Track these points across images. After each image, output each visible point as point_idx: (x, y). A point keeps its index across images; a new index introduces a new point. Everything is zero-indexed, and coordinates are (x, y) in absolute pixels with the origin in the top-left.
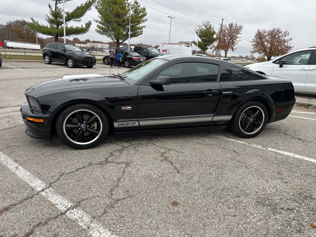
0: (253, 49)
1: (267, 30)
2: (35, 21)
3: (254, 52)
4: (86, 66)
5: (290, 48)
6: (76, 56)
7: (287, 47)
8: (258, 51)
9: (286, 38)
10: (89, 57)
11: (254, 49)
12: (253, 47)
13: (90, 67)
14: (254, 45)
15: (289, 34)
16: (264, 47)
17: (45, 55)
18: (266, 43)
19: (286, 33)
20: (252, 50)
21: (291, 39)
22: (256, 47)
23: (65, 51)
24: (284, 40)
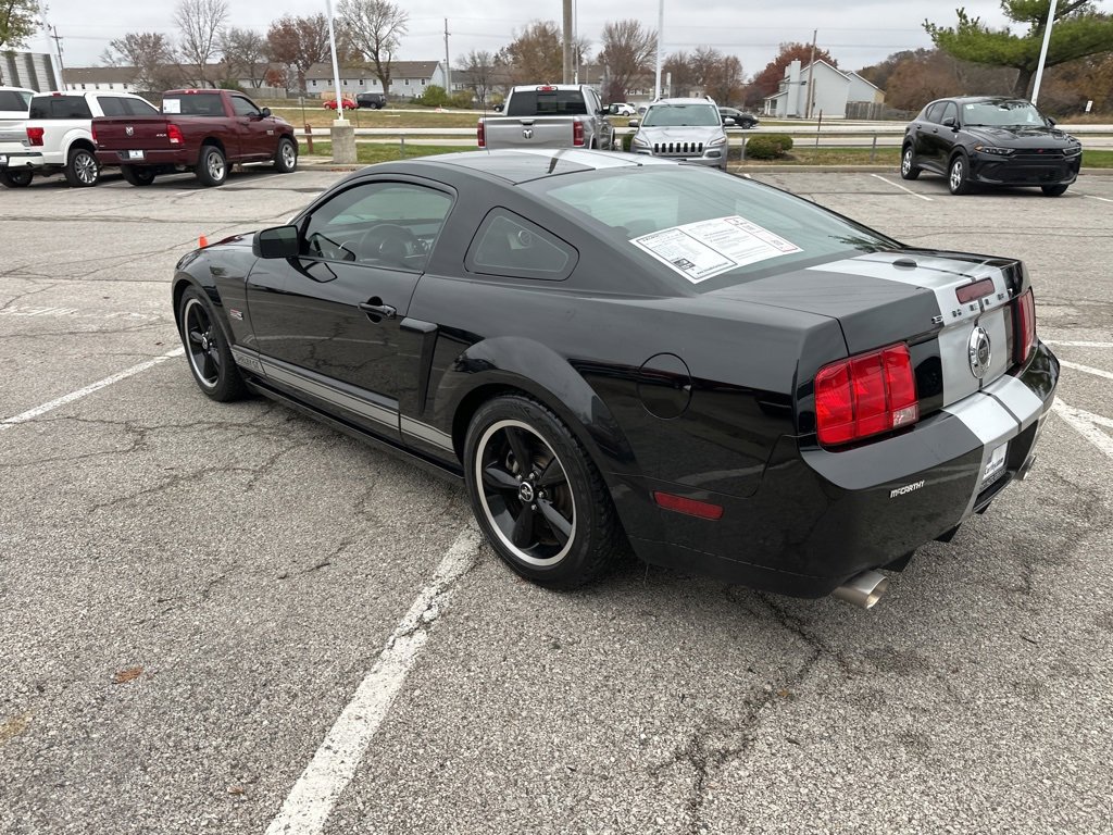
2: (969, 19)
4: (1039, 189)
6: (979, 148)
10: (1035, 151)
13: (1054, 191)
17: (907, 145)
23: (955, 131)
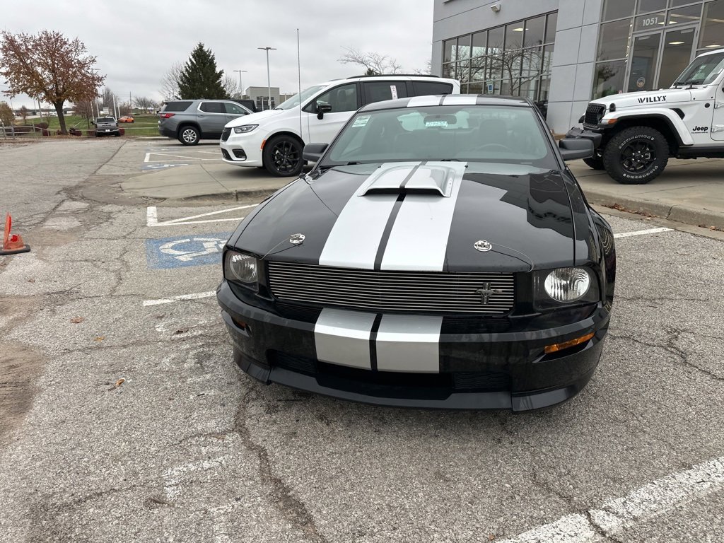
0: (9, 84)
1: (29, 36)
3: (14, 92)
5: (100, 79)
7: (93, 79)
8: (25, 90)
9: (81, 57)
11: (13, 86)
12: (3, 79)
14: (7, 74)
15: (83, 47)
16: (38, 80)
18: (39, 70)
19: (76, 43)
20: (8, 87)
21: (94, 61)
22: (16, 78)
24: (79, 62)
